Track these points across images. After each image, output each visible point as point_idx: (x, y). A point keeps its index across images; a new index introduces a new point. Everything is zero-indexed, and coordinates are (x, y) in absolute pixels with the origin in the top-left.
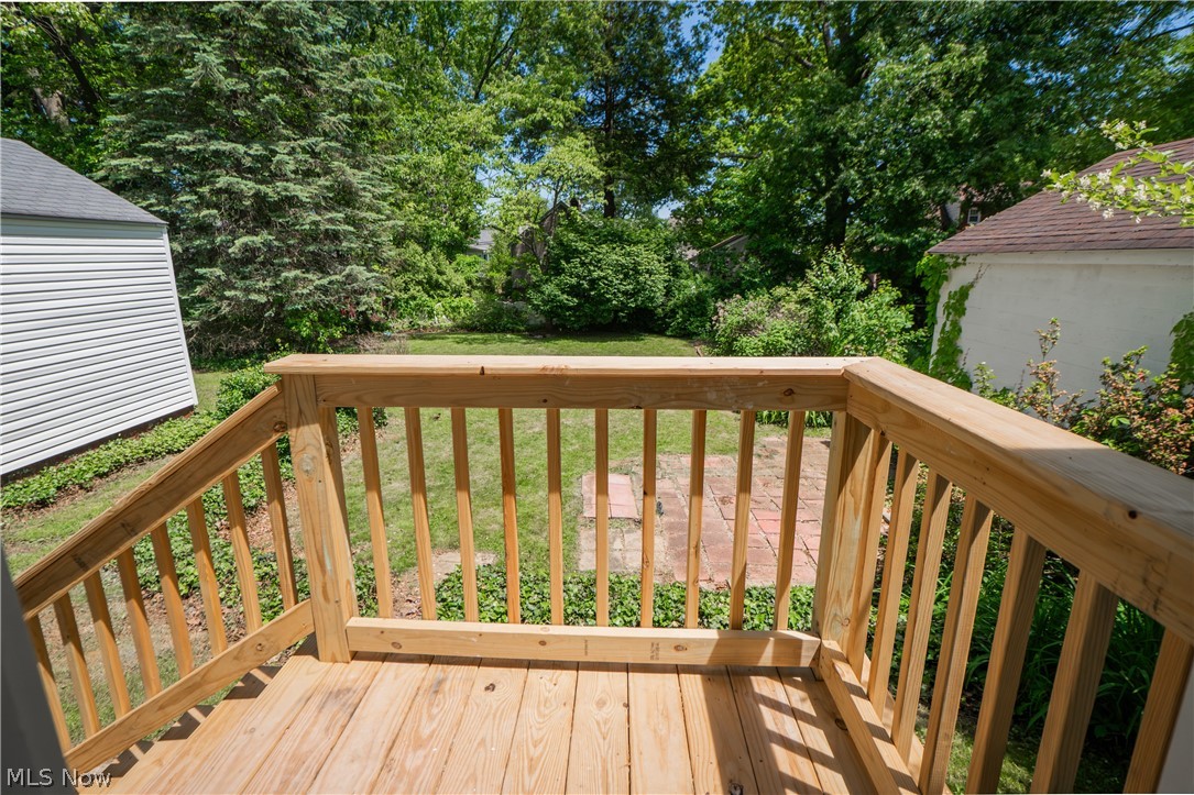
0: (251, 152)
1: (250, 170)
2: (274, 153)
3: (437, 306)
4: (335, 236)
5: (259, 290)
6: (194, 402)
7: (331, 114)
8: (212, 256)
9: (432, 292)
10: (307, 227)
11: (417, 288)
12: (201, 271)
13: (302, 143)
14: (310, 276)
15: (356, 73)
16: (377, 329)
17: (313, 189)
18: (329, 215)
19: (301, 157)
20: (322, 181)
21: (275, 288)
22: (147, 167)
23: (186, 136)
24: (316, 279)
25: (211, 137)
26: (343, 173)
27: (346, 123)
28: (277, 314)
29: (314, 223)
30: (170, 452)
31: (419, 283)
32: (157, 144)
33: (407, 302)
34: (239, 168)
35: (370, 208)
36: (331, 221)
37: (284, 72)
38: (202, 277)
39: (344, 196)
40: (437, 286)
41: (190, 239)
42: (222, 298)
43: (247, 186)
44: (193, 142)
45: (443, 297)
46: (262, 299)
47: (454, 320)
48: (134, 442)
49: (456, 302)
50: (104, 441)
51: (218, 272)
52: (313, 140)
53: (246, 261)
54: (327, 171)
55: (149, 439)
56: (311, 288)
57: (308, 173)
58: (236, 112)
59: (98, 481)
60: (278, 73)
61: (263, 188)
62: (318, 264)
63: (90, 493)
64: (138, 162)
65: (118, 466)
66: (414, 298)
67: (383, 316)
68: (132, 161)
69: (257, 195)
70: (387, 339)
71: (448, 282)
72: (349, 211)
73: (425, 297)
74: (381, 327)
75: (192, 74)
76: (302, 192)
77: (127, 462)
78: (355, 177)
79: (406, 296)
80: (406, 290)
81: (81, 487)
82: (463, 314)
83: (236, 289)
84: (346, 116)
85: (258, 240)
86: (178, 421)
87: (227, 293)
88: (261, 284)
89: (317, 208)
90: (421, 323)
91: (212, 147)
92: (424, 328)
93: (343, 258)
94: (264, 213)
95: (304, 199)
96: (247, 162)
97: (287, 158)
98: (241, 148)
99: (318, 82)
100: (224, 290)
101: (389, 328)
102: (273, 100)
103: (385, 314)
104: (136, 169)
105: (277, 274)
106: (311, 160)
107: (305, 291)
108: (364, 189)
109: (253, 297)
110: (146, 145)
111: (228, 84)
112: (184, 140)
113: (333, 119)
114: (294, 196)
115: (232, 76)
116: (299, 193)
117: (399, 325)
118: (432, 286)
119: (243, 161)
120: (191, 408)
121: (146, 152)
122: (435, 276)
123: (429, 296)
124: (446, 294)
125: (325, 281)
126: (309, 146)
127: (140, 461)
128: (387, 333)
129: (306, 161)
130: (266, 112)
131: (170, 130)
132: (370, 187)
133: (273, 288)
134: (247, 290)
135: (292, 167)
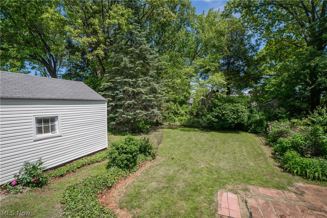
0: (133, 81)
1: (132, 85)
2: (138, 81)
3: (176, 119)
4: (150, 101)
5: (130, 115)
6: (107, 146)
7: (152, 71)
8: (121, 106)
9: (175, 115)
10: (144, 99)
11: (172, 114)
12: (118, 110)
13: (145, 78)
14: (143, 112)
15: (159, 61)
16: (160, 125)
17: (146, 90)
18: (150, 96)
19: (144, 81)
20: (148, 88)
21: (135, 115)
22: (111, 85)
23: (119, 78)
24: (144, 113)
25: (124, 78)
26: (154, 85)
27: (155, 73)
28: (134, 121)
29: (146, 98)
30: (97, 162)
31: (172, 113)
32: (113, 80)
33: (168, 118)
34: (130, 85)
35: (160, 93)
36: (150, 97)
37: (142, 62)
38: (118, 111)
39: (153, 91)
40: (177, 113)
41: (116, 102)
42: (121, 117)
43: (131, 89)
44: (120, 79)
45: (178, 116)
46: (130, 117)
47: (181, 123)
48: (89, 158)
49: (182, 118)
50: (82, 157)
51: (122, 110)
52: (147, 77)
53: (129, 107)
54: (150, 85)
55: (93, 157)
56: (142, 115)
57: (146, 86)
58: (130, 72)
59: (77, 170)
60: (141, 62)
61: (134, 90)
62: (145, 108)
63: (74, 173)
64: (109, 84)
65: (83, 165)
66: (170, 117)
67: (162, 121)
68: (107, 84)
69: (133, 91)
70: (163, 128)
71: (180, 112)
72: (154, 94)
73: (173, 116)
74: (161, 124)
75: (122, 64)
76: (143, 90)
77: (86, 164)
78: (156, 86)
79: (168, 116)
80: (169, 114)
81: (73, 171)
82: (183, 122)
83: (125, 114)
84: (155, 71)
85: (131, 102)
86: (102, 152)
87: (123, 116)
88: (131, 114)
89: (146, 94)
90: (172, 123)
91: (124, 80)
92: (172, 125)
93: (152, 107)
94: (135, 95)
95: (143, 92)
96: (132, 83)
97: (140, 82)
98: (130, 80)
99: (150, 64)
100: (122, 115)
101: (163, 125)
102: (139, 69)
103: (162, 120)
104: (108, 85)
105: (135, 111)
106: (146, 82)
107: (141, 116)
108: (159, 89)
109: (128, 117)
110: (111, 80)
111: (130, 65)
112: (118, 79)
113: (152, 72)
114: (141, 92)
115: (130, 64)
116: (142, 91)
117: (166, 124)
118: (176, 114)
119: (131, 83)
120: (106, 148)
121: (111, 82)
122: (177, 111)
123: (175, 116)
124: (179, 116)
125: (146, 113)
126: (146, 79)
127: (89, 164)
128: (162, 126)
129: (145, 83)
130: (137, 71)
131: (116, 77)
132: (160, 88)
133: (133, 115)
134: (127, 115)
135: (141, 84)
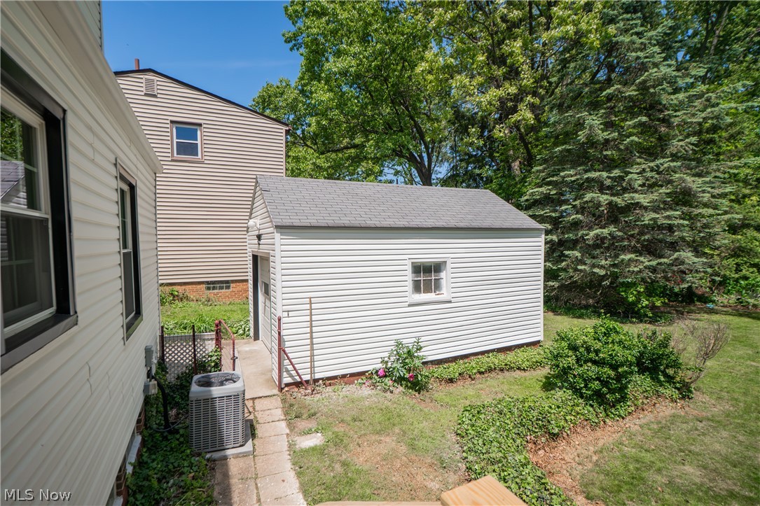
0: (612, 175)
1: (609, 188)
2: (628, 173)
4: (670, 228)
5: (601, 266)
6: (541, 338)
7: (679, 141)
8: (574, 244)
10: (647, 222)
11: (751, 270)
12: (566, 253)
13: (652, 164)
14: (642, 259)
15: (710, 104)
16: (699, 300)
17: (655, 196)
18: (667, 213)
19: (649, 174)
20: (663, 190)
21: (614, 265)
22: (548, 192)
23: (572, 172)
24: (646, 261)
25: (586, 171)
26: (684, 181)
27: (693, 144)
28: (611, 283)
29: (654, 219)
30: (519, 369)
31: (754, 265)
32: (555, 179)
33: (737, 281)
34: (602, 188)
35: (706, 205)
36: (669, 217)
37: (644, 119)
38: (567, 256)
39: (684, 198)
41: (563, 233)
42: (576, 270)
43: (604, 198)
44: (576, 175)
46: (602, 272)
48: (501, 356)
50: (488, 352)
51: (578, 254)
52: (662, 161)
53: (596, 246)
54: (670, 182)
55: (510, 357)
56: (641, 267)
57: (651, 186)
58: (605, 153)
59: (478, 376)
60: (640, 121)
61: (614, 199)
62: (650, 249)
63: (473, 382)
64: (544, 190)
65: (490, 370)
66: (746, 278)
67: (708, 290)
68: (540, 189)
69: (610, 203)
70: (711, 311)
72: (685, 209)
74: (704, 299)
75: (582, 136)
76: (644, 199)
77: (495, 369)
78: (694, 183)
79: (737, 276)
80: (738, 270)
81: (470, 377)
83: (585, 264)
84: (694, 139)
85: (606, 231)
86: (529, 348)
87: (579, 267)
88: (603, 262)
89: (656, 209)
91: (586, 176)
93: (673, 246)
94: (615, 214)
95: (645, 204)
96: (608, 182)
97: (636, 176)
98: (605, 174)
99: (672, 120)
100: (578, 264)
101: (713, 302)
102: (632, 141)
103: (711, 288)
104: (542, 193)
105: (617, 256)
106: (656, 176)
107: (636, 269)
108: (704, 192)
109: (596, 270)
110: (548, 180)
111: (602, 135)
112: (570, 174)
113: (681, 143)
114: (638, 203)
115: (606, 131)
116: (642, 201)
117: (725, 299)
119: (605, 182)
120: (539, 342)
121: (549, 183)
125: (654, 263)
126: (657, 166)
127: (502, 370)
128: (710, 305)
129: (652, 177)
130: (627, 149)
131: (564, 170)
132: (709, 189)
133: (611, 265)
134: (594, 266)
135: (640, 182)
